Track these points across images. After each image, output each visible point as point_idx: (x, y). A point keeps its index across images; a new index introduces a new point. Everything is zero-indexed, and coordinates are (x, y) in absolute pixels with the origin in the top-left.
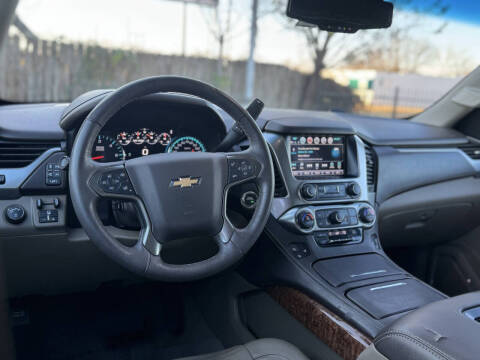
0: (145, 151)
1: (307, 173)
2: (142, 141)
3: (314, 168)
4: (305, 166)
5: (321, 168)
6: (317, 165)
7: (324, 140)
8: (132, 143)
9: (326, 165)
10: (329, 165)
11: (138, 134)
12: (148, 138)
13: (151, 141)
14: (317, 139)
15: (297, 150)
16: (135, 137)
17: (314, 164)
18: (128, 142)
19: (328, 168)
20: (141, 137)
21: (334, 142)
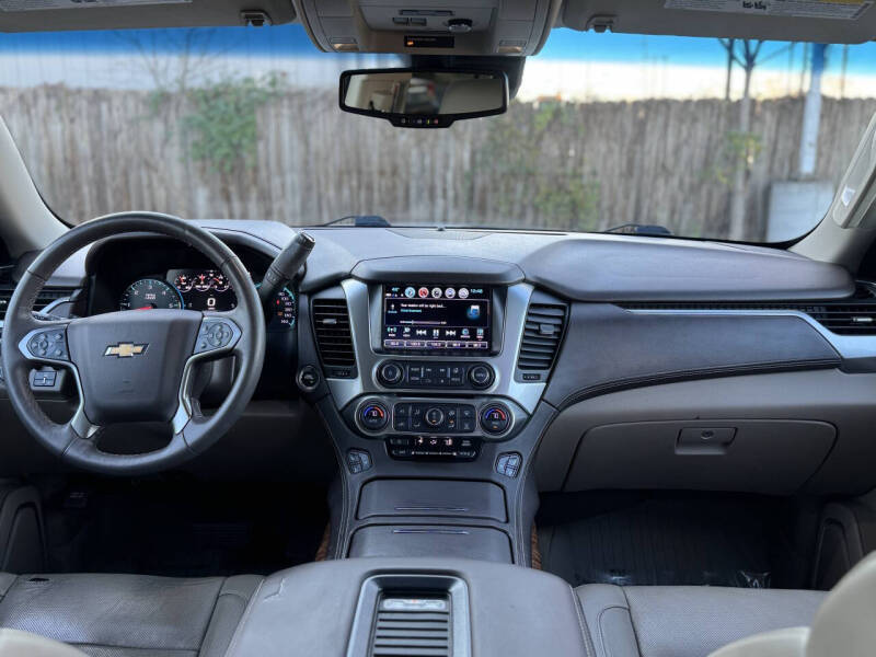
0: (211, 301)
1: (415, 344)
2: (207, 287)
3: (429, 336)
4: (413, 332)
5: (442, 336)
6: (436, 332)
7: (450, 292)
8: (193, 290)
9: (452, 333)
10: (459, 332)
11: (202, 277)
12: (216, 283)
13: (220, 287)
14: (438, 290)
15: (398, 308)
16: (198, 282)
17: (430, 330)
18: (189, 288)
19: (457, 338)
20: (206, 282)
21: (471, 296)
